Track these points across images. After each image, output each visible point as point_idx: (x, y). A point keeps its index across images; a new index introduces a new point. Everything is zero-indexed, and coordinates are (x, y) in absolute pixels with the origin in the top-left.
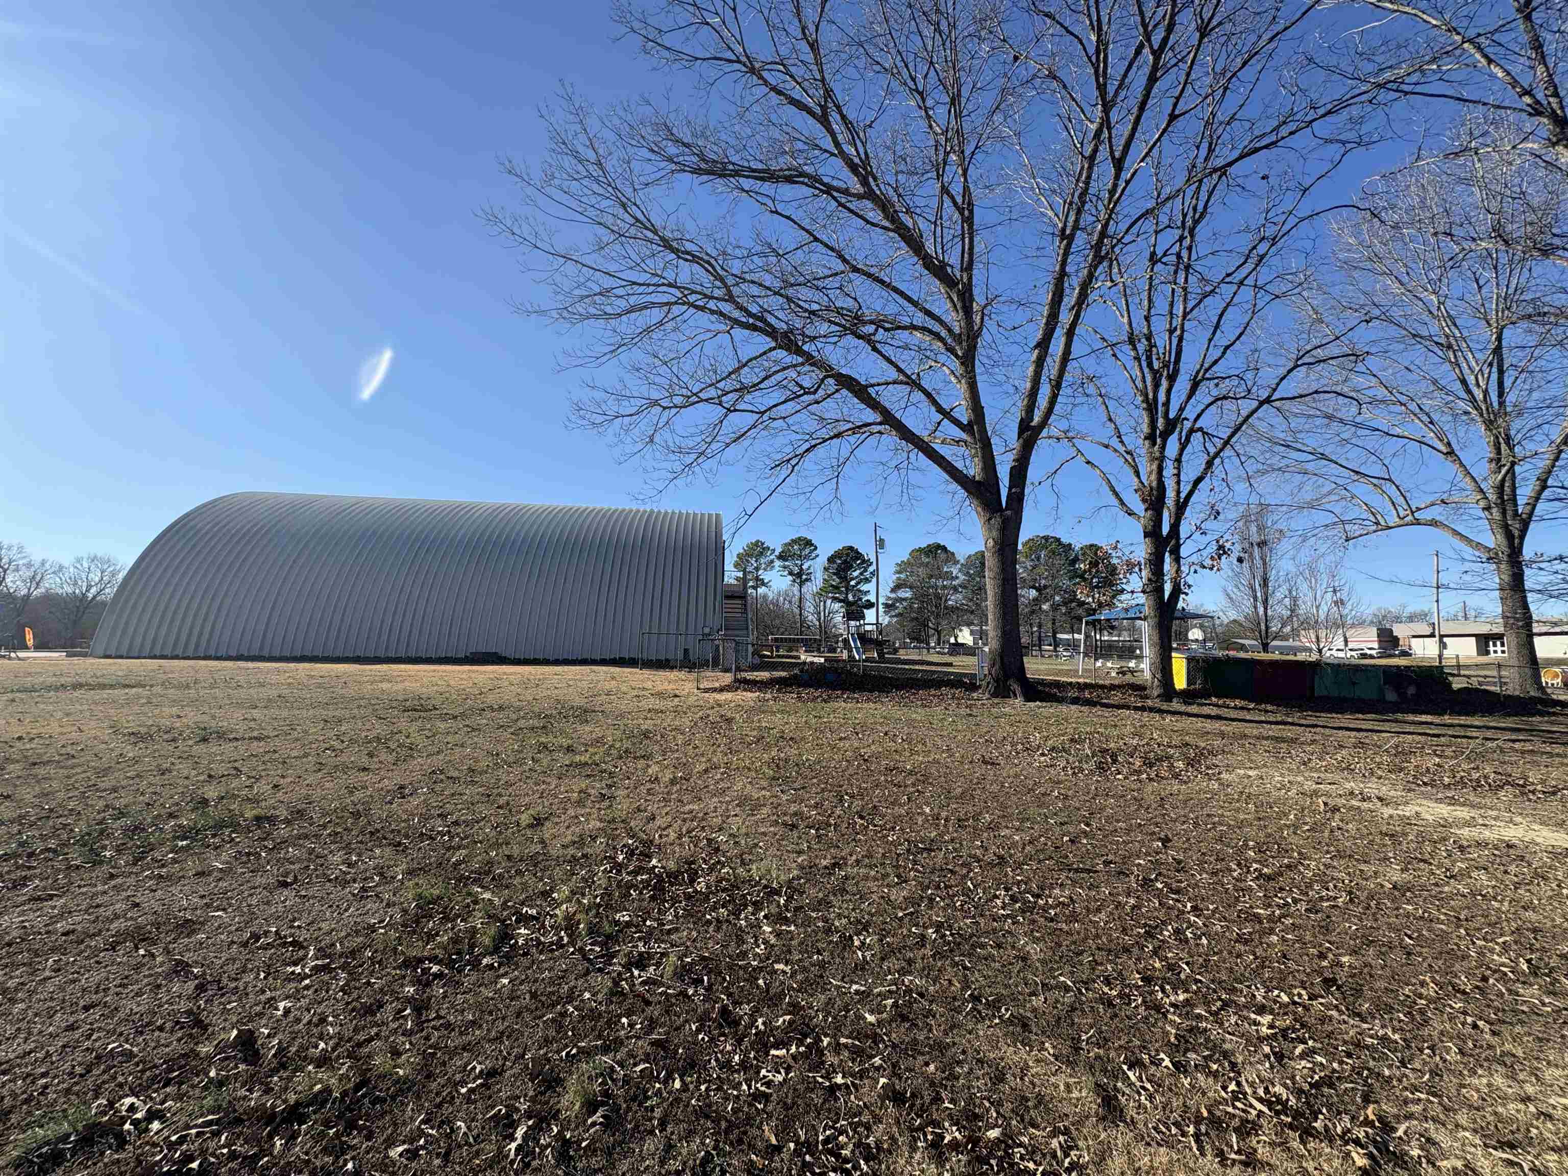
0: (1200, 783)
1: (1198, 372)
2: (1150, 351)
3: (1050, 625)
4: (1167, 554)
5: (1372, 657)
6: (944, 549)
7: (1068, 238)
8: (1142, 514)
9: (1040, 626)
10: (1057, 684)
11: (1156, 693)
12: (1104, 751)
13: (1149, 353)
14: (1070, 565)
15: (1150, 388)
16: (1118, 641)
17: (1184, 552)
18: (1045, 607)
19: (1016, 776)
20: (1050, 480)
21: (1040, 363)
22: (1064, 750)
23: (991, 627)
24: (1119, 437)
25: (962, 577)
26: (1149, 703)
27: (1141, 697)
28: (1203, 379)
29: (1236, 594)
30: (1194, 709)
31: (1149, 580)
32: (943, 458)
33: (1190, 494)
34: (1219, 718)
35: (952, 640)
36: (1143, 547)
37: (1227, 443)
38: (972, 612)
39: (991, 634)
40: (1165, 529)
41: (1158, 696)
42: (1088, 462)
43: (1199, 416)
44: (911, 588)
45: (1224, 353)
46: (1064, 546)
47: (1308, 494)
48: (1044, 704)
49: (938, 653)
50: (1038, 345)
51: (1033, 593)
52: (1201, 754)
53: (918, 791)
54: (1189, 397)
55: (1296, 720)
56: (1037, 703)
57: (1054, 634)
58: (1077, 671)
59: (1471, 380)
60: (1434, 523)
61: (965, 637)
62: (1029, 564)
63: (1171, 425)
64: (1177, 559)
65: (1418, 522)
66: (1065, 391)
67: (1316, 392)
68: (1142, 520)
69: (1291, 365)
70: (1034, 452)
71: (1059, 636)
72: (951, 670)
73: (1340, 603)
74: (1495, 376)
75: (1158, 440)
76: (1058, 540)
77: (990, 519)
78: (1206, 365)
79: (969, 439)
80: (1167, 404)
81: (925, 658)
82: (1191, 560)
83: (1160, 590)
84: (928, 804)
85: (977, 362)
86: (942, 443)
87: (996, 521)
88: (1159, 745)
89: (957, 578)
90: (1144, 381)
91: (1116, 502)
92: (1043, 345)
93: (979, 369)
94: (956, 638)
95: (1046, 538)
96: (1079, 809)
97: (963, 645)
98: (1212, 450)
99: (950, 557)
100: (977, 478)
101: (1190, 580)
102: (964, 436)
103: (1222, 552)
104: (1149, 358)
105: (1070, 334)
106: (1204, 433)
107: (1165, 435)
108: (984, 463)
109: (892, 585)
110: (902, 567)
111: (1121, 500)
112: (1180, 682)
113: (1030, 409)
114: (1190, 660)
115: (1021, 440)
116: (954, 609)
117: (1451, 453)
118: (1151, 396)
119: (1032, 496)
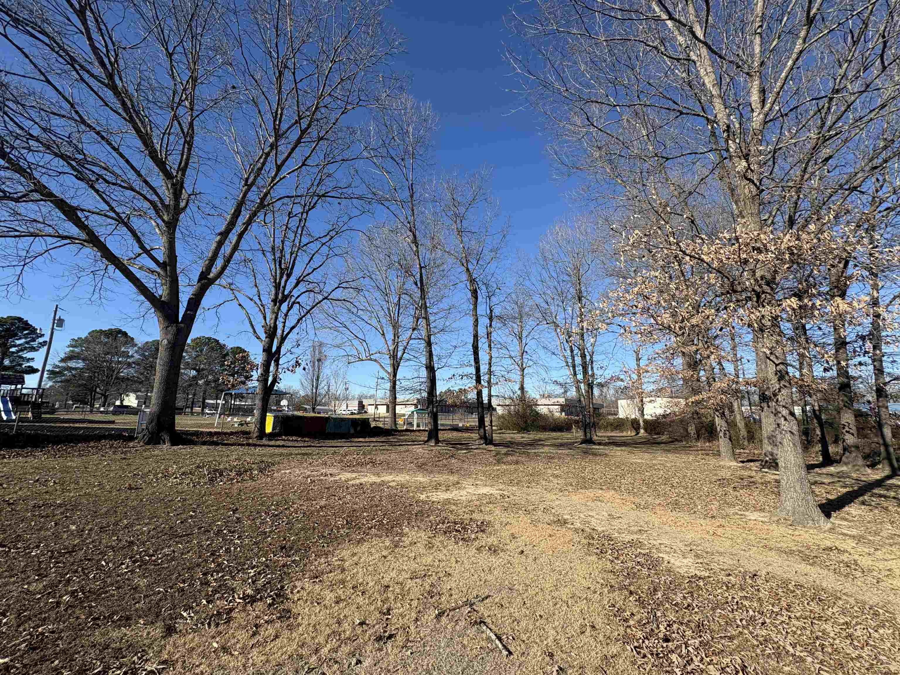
0: (263, 479)
1: (300, 277)
2: (282, 258)
3: (201, 394)
4: (273, 362)
5: (355, 414)
6: (125, 334)
7: (249, 186)
8: (264, 339)
9: (194, 395)
10: (197, 434)
11: (255, 436)
12: (215, 471)
13: (281, 258)
14: (222, 358)
15: (278, 277)
16: (245, 405)
17: (281, 362)
18: (200, 382)
19: (154, 493)
20: (215, 309)
21: (220, 244)
22: (191, 473)
23: (154, 396)
24: (259, 296)
25: (137, 356)
26: (251, 441)
27: (247, 438)
28: (302, 280)
29: (306, 384)
30: (272, 443)
31: (262, 374)
32: (138, 279)
33: (288, 333)
34: (283, 446)
35: (118, 403)
36: (261, 356)
37: (308, 312)
38: (141, 383)
39: (153, 401)
40: (274, 349)
41: (256, 437)
42: (240, 305)
43: (299, 296)
44: (84, 360)
45: (313, 271)
46: (221, 346)
47: (338, 341)
48: (185, 447)
49: (101, 412)
50: (220, 234)
51: (193, 373)
52: (269, 465)
53: (66, 517)
54: (295, 287)
55: (315, 445)
56: (181, 446)
57: (204, 399)
58: (214, 424)
59: (391, 309)
60: (375, 361)
61: (131, 400)
62: (194, 354)
63: (285, 298)
64: (277, 365)
65: (371, 359)
66: (232, 264)
67: (344, 300)
68: (263, 343)
69: (336, 285)
70: (208, 290)
71: (207, 401)
72: (112, 426)
73: (347, 389)
74: (397, 310)
75: (278, 304)
76: (217, 341)
77: (167, 327)
78: (304, 275)
79: (162, 273)
80: (284, 287)
81: (87, 417)
82: (283, 366)
83: (267, 380)
84: (73, 524)
85: (177, 230)
86: (140, 268)
87: (172, 329)
88: (248, 463)
89: (132, 356)
90: (276, 273)
91: (251, 330)
92: (225, 235)
93: (178, 235)
94: (122, 402)
95: (209, 339)
96: (191, 505)
97: (127, 407)
98: (302, 314)
99: (129, 340)
100: (163, 299)
101: (281, 376)
102: (158, 270)
103: (298, 364)
104: (280, 262)
105: (240, 236)
106: (300, 305)
107: (282, 302)
108: (170, 290)
109: (63, 356)
110: (76, 343)
111: (254, 330)
112: (269, 429)
113: (209, 268)
114: (275, 417)
115: (199, 284)
116: (123, 379)
117: (383, 334)
118: (278, 281)
119: (201, 317)
